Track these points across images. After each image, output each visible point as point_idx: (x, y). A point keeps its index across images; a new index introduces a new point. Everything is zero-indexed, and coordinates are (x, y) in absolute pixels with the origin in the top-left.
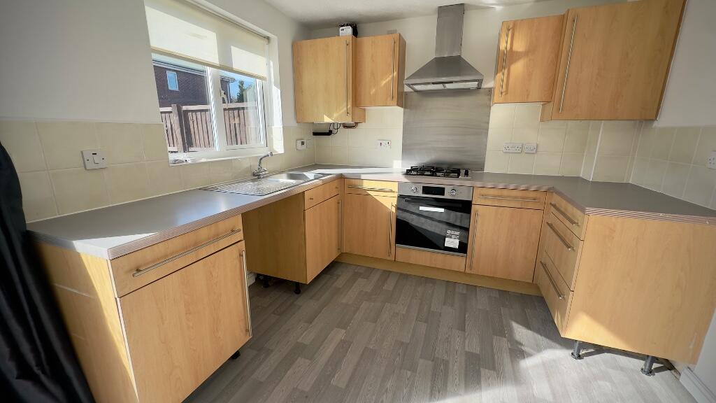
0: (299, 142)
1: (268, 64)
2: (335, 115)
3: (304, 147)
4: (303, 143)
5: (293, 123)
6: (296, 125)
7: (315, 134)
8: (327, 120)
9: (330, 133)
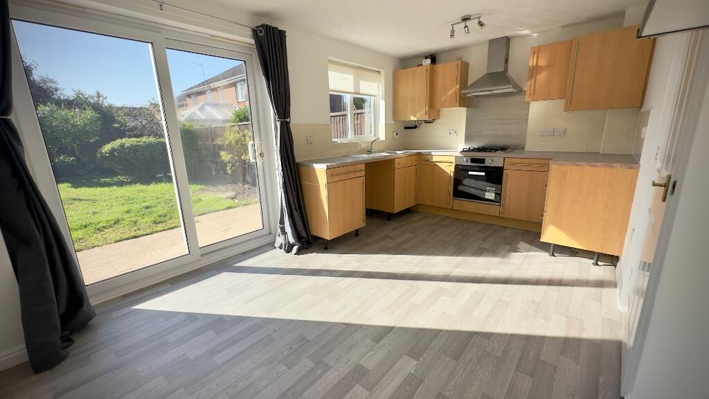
0: (395, 134)
1: (379, 86)
2: (418, 115)
3: (398, 137)
4: (397, 134)
5: (392, 122)
6: (393, 122)
7: (406, 128)
8: (413, 118)
9: (415, 127)
